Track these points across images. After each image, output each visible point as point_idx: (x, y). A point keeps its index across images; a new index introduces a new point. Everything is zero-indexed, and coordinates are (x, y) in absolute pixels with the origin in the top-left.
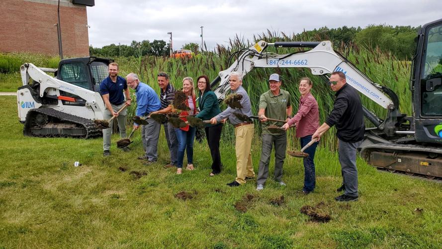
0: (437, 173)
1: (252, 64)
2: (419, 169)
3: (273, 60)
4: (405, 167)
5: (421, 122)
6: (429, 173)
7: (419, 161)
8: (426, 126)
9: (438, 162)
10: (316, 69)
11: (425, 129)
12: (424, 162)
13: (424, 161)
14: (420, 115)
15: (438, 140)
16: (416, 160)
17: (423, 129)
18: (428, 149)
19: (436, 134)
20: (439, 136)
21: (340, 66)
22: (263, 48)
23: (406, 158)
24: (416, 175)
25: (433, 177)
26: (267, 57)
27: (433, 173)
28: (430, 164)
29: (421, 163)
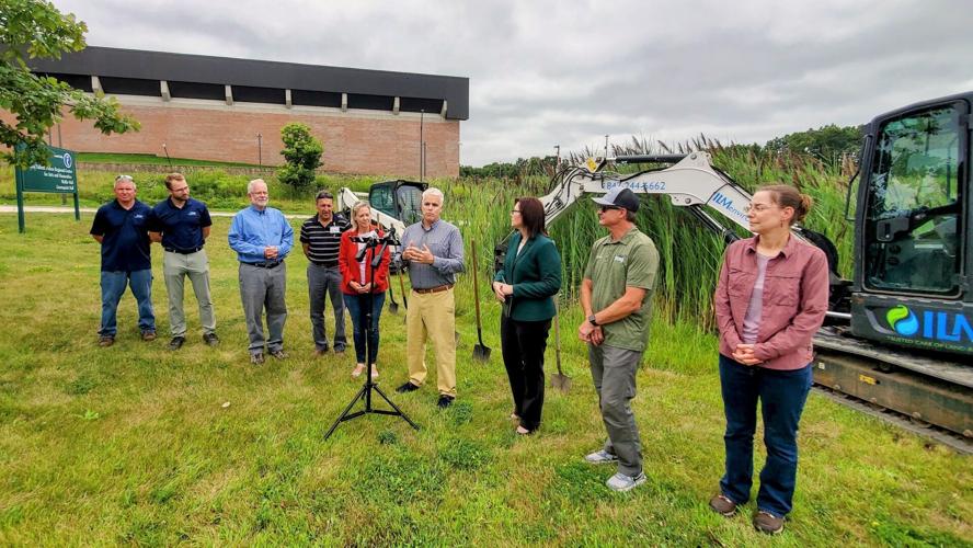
0: (890, 401)
1: (581, 188)
2: (857, 388)
3: (613, 182)
4: (831, 379)
5: (861, 300)
6: (873, 400)
7: (858, 373)
8: (871, 308)
9: (894, 382)
10: (678, 197)
11: (870, 314)
12: (867, 377)
13: (867, 375)
14: (864, 286)
15: (893, 339)
16: (853, 371)
17: (865, 314)
18: (872, 353)
19: (889, 325)
20: (896, 331)
21: (721, 192)
22: (598, 165)
23: (833, 364)
24: (850, 397)
25: (882, 407)
26: (602, 179)
27: (883, 400)
28: (878, 382)
29: (862, 378)
